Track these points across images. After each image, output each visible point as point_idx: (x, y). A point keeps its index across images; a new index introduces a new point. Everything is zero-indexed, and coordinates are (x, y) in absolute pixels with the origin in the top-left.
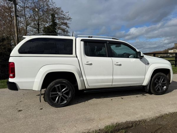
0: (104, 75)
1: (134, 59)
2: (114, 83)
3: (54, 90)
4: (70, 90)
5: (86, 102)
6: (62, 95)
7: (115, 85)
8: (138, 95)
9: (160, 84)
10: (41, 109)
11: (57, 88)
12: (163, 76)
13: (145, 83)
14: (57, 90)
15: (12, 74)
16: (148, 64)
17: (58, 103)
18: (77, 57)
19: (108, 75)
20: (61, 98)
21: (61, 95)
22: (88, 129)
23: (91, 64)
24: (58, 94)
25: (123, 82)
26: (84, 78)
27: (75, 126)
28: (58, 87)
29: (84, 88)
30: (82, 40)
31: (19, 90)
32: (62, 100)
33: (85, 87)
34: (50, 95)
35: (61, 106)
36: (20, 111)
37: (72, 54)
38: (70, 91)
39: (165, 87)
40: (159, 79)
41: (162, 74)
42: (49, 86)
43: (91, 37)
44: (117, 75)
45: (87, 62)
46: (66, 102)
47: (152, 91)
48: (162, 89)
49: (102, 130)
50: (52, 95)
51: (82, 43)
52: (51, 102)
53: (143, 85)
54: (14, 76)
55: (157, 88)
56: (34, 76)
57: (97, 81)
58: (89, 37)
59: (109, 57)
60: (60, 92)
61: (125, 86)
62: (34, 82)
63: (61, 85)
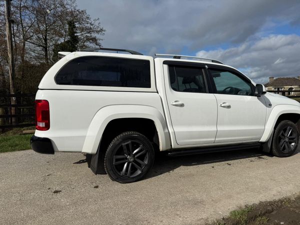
0: (203, 124)
1: (249, 98)
2: (218, 137)
3: (120, 151)
4: (147, 151)
5: (171, 172)
6: (134, 161)
7: (219, 141)
8: (253, 159)
9: (287, 140)
10: (97, 187)
11: (125, 148)
12: (291, 126)
13: (264, 138)
14: (126, 151)
15: (44, 123)
16: (270, 105)
17: (128, 175)
18: (157, 92)
19: (209, 124)
20: (132, 165)
21: (132, 160)
22: (202, 219)
23: (182, 105)
24: (126, 158)
26: (171, 130)
27: (178, 215)
28: (127, 145)
29: (170, 148)
30: (165, 63)
31: (55, 153)
32: (134, 169)
33: (171, 146)
34: (114, 160)
35: (131, 180)
36: (56, 192)
37: (150, 87)
38: (148, 153)
39: (293, 144)
40: (285, 130)
41: (290, 122)
42: (111, 145)
43: (179, 58)
44: (223, 124)
45: (176, 102)
46: (139, 172)
47: (274, 151)
48: (289, 147)
49: (227, 219)
50: (117, 160)
51: (166, 66)
52: (114, 173)
53: (260, 141)
54: (47, 127)
55: (283, 146)
56: (86, 125)
57: (191, 135)
58: (175, 57)
59: (210, 92)
60: (130, 155)
62: (84, 137)
63: (132, 142)
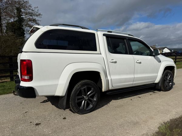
0: (127, 74)
1: (150, 57)
2: (135, 81)
3: (80, 93)
4: (96, 92)
5: (108, 104)
6: (89, 99)
7: (135, 84)
9: (168, 81)
10: (65, 118)
11: (83, 91)
12: (170, 73)
13: (157, 81)
14: (83, 93)
15: (28, 76)
16: (160, 61)
17: (85, 109)
18: (101, 54)
19: (130, 73)
20: (87, 102)
21: (87, 98)
23: (116, 62)
24: (84, 98)
25: (142, 81)
26: (109, 78)
28: (84, 89)
30: (104, 35)
31: (37, 97)
32: (88, 105)
33: (109, 88)
34: (76, 100)
35: (87, 112)
36: (37, 124)
37: (96, 50)
38: (96, 94)
39: (171, 83)
40: (167, 76)
41: (169, 71)
42: (73, 90)
43: (111, 32)
44: (137, 73)
45: (112, 60)
46: (91, 106)
47: (162, 88)
48: (169, 85)
50: (78, 99)
51: (105, 37)
52: (77, 109)
53: (155, 82)
54: (31, 79)
55: (166, 85)
56: (58, 77)
57: (121, 81)
58: (108, 32)
59: (130, 54)
60: (86, 96)
61: (147, 83)
62: (57, 85)
63: (87, 87)
